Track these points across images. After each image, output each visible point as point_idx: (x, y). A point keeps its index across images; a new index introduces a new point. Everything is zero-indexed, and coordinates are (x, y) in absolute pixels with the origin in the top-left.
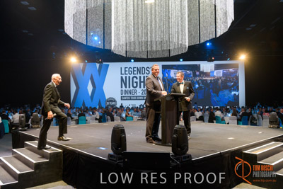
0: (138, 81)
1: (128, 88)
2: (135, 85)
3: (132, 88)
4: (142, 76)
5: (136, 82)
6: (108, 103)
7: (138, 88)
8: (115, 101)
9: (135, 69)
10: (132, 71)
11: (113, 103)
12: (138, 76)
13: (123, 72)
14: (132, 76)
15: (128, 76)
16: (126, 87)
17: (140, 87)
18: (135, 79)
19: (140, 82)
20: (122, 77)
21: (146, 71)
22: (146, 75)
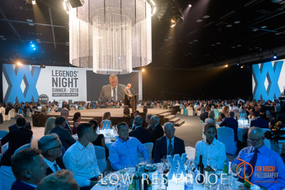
0: (67, 81)
2: (64, 85)
3: (62, 87)
4: (71, 78)
5: (66, 83)
6: (40, 99)
7: (67, 87)
8: (47, 97)
9: (65, 72)
10: (62, 73)
11: (45, 99)
12: (67, 78)
13: (54, 74)
14: (62, 77)
15: (58, 77)
16: (57, 86)
17: (69, 86)
18: (64, 80)
19: (69, 82)
20: (53, 78)
21: (74, 74)
22: (73, 77)
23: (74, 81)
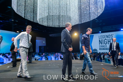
0: (107, 41)
1: (102, 45)
2: (106, 43)
3: (104, 44)
4: (109, 39)
5: (106, 42)
6: (94, 51)
7: (107, 44)
8: (97, 50)
9: (106, 36)
10: (104, 37)
11: (96, 51)
12: (107, 39)
13: (100, 38)
14: (104, 39)
15: (102, 39)
17: (108, 44)
19: (108, 41)
20: (99, 40)
21: (111, 36)
22: (111, 38)
23: (111, 40)
